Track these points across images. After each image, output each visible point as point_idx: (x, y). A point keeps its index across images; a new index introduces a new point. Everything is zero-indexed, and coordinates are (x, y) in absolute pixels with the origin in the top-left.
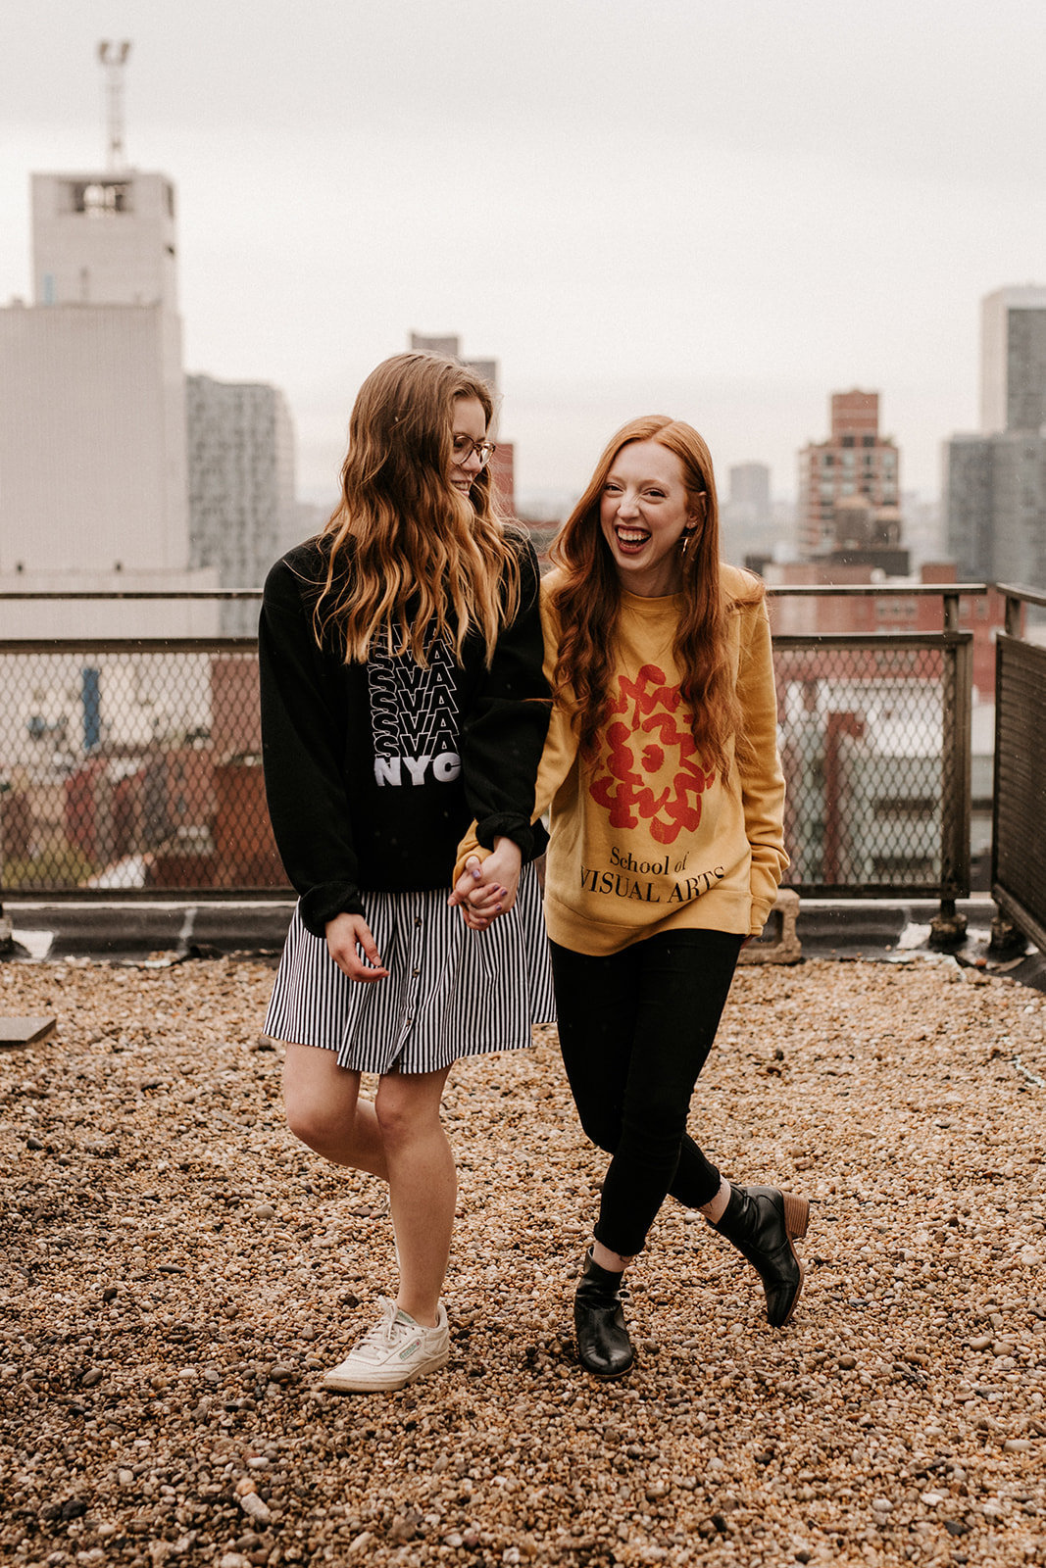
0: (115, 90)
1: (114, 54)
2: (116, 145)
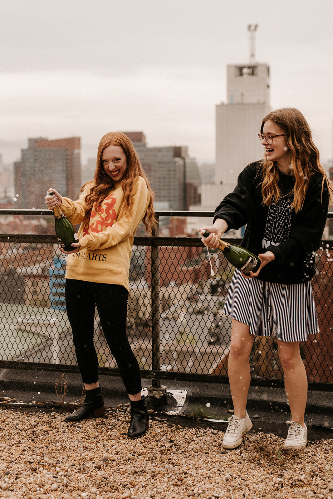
0: (253, 39)
1: (252, 28)
2: (253, 55)
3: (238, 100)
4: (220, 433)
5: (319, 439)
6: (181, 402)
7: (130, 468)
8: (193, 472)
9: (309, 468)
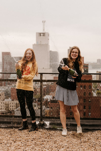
0: (44, 25)
1: (44, 22)
2: (44, 30)
3: (39, 43)
4: (61, 132)
5: (87, 132)
6: (48, 125)
7: (41, 140)
8: (58, 140)
9: (87, 138)
